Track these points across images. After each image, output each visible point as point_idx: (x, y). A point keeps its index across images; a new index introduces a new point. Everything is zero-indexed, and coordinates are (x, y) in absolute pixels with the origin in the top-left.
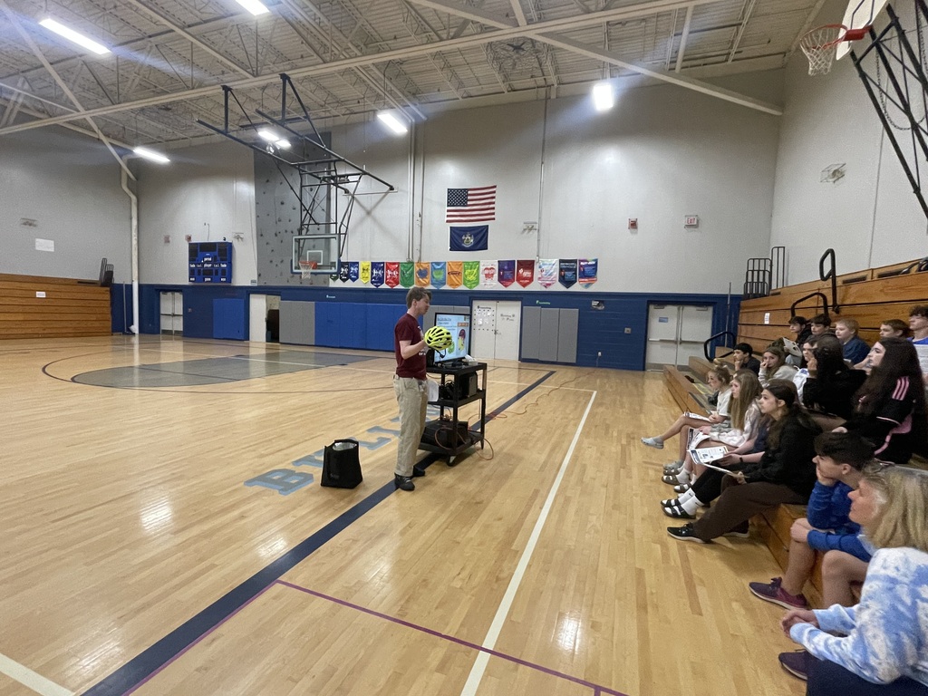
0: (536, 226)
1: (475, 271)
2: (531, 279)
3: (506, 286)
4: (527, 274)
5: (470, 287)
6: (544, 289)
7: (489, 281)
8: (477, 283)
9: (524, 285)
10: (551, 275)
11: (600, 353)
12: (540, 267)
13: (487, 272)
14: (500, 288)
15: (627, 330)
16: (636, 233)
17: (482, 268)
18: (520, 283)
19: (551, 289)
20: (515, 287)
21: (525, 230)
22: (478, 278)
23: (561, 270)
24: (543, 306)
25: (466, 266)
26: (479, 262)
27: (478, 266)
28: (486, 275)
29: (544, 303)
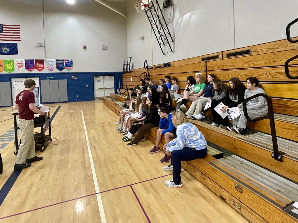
0: (43, 45)
1: (12, 64)
2: (43, 68)
3: (30, 71)
4: (41, 65)
5: (9, 72)
6: (50, 72)
7: (20, 69)
8: (14, 70)
9: (40, 71)
10: (53, 66)
11: (77, 96)
12: (47, 63)
13: (18, 65)
14: (27, 72)
15: (87, 86)
16: (86, 50)
17: (15, 63)
18: (38, 70)
19: (53, 72)
20: (35, 71)
21: (38, 46)
22: (13, 68)
23: (57, 64)
24: (50, 79)
25: (5, 62)
26: (13, 60)
27: (13, 62)
28: (18, 66)
29: (51, 78)
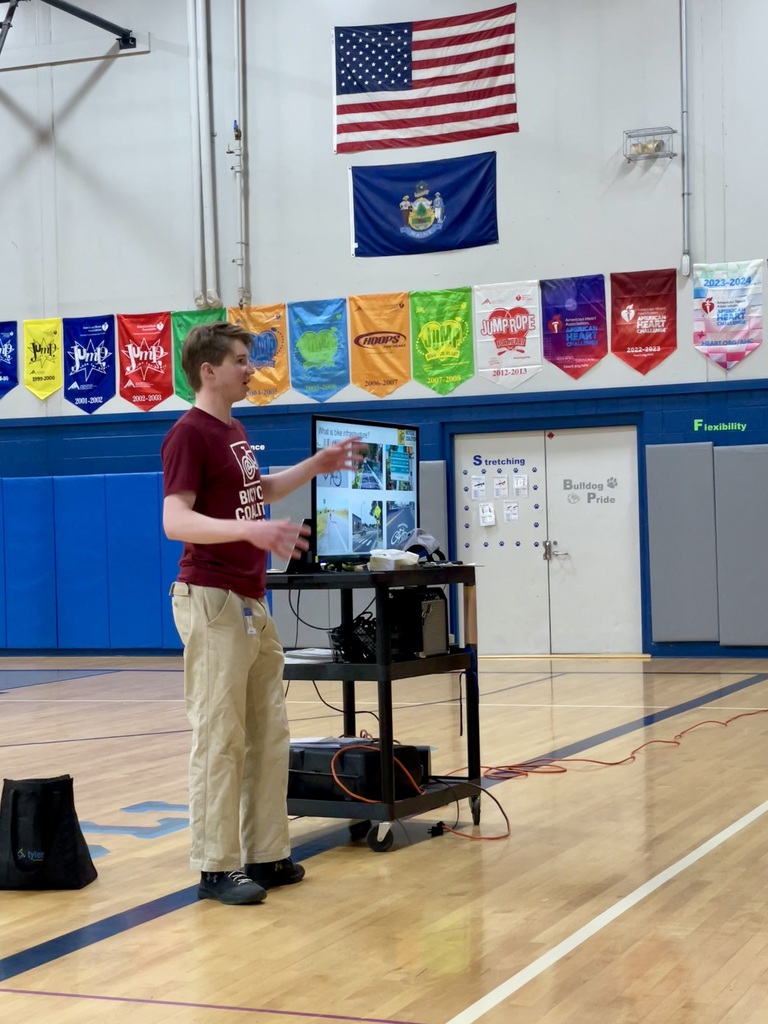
0: (674, 144)
1: (456, 325)
2: (668, 341)
3: (576, 374)
4: (649, 322)
5: (441, 388)
6: (717, 375)
7: (510, 359)
9: (644, 366)
10: (741, 318)
12: (698, 294)
13: (499, 325)
17: (481, 312)
18: (630, 359)
19: (741, 373)
20: (610, 373)
21: (631, 160)
22: (468, 349)
24: (720, 439)
25: (420, 310)
26: (469, 291)
27: (464, 306)
28: (499, 336)
29: (724, 427)
